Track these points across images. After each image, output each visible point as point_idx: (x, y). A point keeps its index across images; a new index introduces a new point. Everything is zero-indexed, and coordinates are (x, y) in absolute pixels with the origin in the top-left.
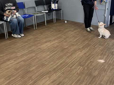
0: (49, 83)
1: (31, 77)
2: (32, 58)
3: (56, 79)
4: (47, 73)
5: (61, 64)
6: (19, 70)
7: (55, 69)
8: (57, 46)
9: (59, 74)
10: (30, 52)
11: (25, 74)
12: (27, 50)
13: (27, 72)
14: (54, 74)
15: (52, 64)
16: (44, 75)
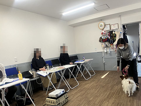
0: (111, 104)
1: (94, 103)
2: (84, 94)
3: (114, 102)
4: (104, 100)
5: (109, 94)
6: (82, 101)
7: (107, 97)
8: (97, 86)
9: (113, 99)
10: (80, 91)
11: (89, 102)
12: (76, 90)
13: (89, 101)
14: (110, 100)
15: (103, 95)
16: (103, 101)
